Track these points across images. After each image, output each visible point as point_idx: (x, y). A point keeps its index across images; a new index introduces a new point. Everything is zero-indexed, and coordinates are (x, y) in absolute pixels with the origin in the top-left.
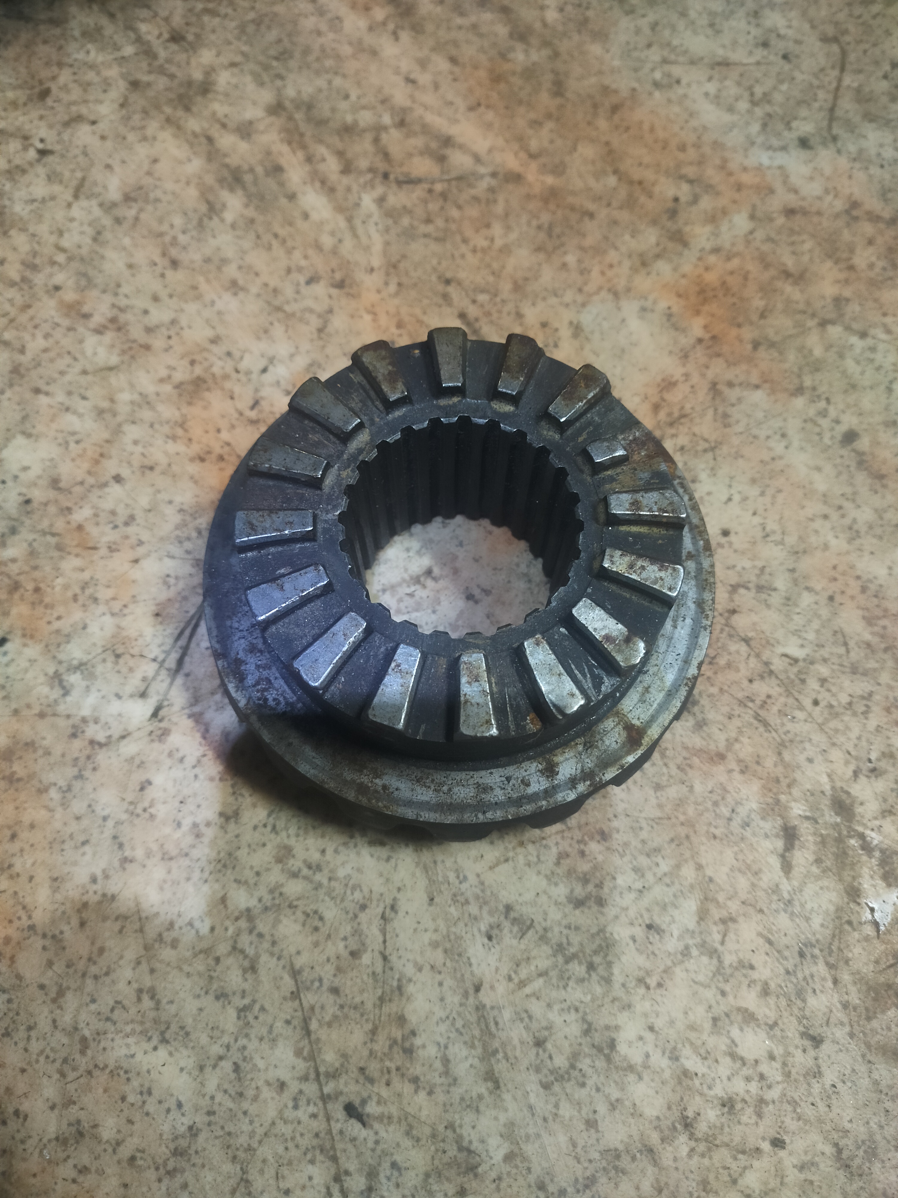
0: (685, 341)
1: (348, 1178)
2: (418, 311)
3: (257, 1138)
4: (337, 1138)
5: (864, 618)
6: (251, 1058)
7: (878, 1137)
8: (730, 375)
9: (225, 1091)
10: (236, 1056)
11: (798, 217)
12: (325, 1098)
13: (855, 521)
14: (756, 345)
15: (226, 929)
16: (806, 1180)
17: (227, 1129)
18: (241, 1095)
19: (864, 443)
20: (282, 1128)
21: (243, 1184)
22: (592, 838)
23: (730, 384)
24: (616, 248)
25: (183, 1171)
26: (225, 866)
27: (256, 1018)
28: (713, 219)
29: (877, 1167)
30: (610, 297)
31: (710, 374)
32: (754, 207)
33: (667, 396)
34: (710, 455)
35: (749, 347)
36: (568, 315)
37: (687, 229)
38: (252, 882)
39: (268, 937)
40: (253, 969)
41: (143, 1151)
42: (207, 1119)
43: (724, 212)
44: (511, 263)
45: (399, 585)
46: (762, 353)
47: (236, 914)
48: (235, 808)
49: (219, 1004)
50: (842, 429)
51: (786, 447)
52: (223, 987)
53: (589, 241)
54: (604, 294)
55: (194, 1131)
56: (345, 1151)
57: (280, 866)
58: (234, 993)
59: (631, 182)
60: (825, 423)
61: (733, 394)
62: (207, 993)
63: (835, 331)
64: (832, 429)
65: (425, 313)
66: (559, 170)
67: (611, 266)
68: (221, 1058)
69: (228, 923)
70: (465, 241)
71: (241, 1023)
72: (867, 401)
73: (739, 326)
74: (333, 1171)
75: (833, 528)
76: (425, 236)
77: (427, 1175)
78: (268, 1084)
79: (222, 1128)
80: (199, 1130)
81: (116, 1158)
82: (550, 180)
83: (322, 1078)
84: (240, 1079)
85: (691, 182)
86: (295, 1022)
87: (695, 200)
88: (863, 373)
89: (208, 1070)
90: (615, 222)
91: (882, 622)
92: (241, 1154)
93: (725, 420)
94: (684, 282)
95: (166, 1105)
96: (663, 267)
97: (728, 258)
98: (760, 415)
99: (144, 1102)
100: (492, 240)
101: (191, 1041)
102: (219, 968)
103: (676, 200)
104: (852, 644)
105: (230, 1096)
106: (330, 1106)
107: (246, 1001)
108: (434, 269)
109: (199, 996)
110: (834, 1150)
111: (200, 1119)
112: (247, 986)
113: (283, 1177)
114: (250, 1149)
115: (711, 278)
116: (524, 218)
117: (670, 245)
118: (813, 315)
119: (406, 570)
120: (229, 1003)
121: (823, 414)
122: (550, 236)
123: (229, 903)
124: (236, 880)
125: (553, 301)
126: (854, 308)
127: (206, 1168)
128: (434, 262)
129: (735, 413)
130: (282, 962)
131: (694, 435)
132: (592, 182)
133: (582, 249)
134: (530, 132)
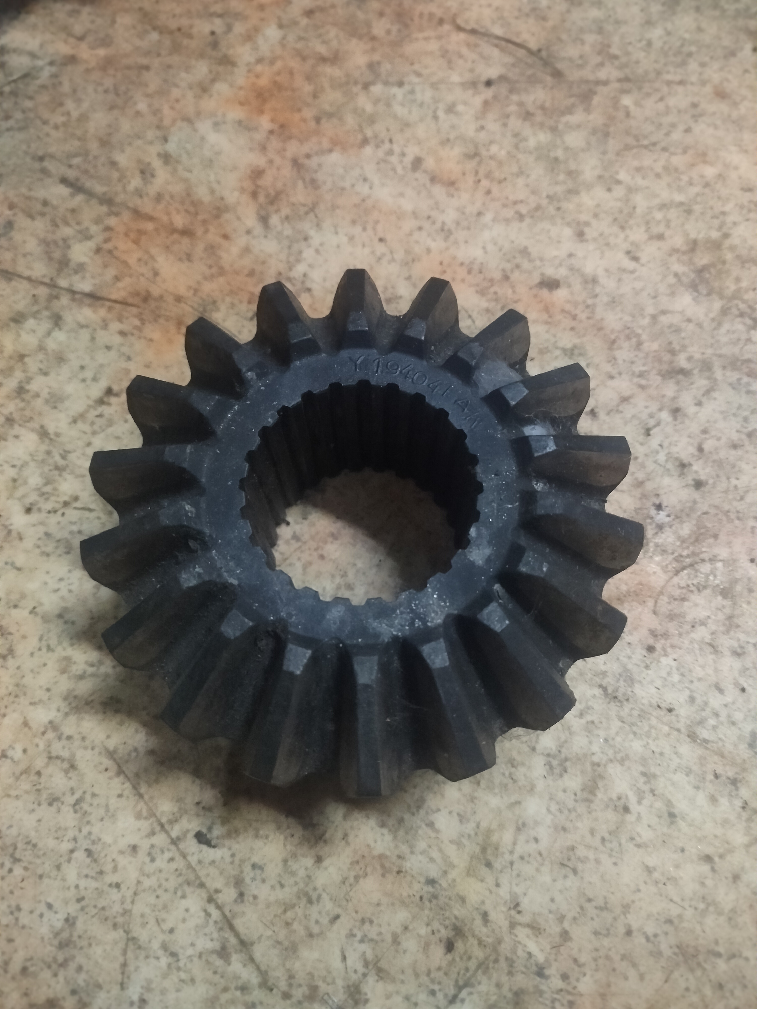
0: (259, 136)
1: (220, 895)
2: (24, 190)
3: (129, 900)
4: (197, 868)
5: (477, 292)
6: (100, 840)
7: (630, 666)
8: (306, 148)
9: (86, 876)
10: (84, 844)
11: (318, 15)
12: (175, 842)
13: (444, 223)
14: (318, 120)
15: (37, 746)
16: (588, 722)
17: (100, 906)
18: (101, 872)
19: (430, 163)
20: (147, 882)
21: (130, 943)
22: (325, 542)
23: (308, 156)
24: (177, 86)
25: (73, 957)
26: (16, 696)
27: (91, 805)
28: (249, 38)
29: (637, 689)
30: (185, 124)
31: (289, 154)
32: (279, 18)
33: (260, 183)
34: (312, 215)
35: (313, 124)
36: (154, 149)
37: (231, 52)
38: (45, 698)
39: (76, 736)
40: (73, 767)
41: (31, 959)
42: (78, 906)
43: (256, 30)
44: (91, 126)
45: (87, 411)
46: (324, 123)
47: (42, 729)
48: (7, 646)
49: (53, 809)
50: (408, 159)
51: (371, 188)
52: (51, 794)
53: (152, 88)
54: (179, 123)
55: (71, 921)
56: (208, 875)
57: (66, 675)
58: (64, 794)
59: (171, 32)
60: (394, 159)
61: (313, 163)
62: (39, 805)
63: (377, 89)
64: (401, 162)
65: (30, 190)
66: (106, 42)
67: (177, 101)
68: (72, 851)
69: (36, 740)
70: (45, 122)
71: (78, 815)
72: (421, 131)
73: (299, 110)
74: (205, 896)
75: (429, 235)
76: (8, 130)
77: (285, 861)
78: (122, 852)
79: (95, 906)
80: (75, 918)
81: (9, 976)
82: (102, 52)
83: (167, 827)
84: (95, 861)
85: (220, 16)
86: (126, 793)
87: (229, 28)
88: (410, 112)
89: (65, 866)
90: (169, 67)
91: (492, 290)
92: (120, 920)
93: (314, 184)
94: (242, 93)
95: (38, 912)
96: (221, 88)
97: (272, 62)
98: (340, 171)
99: (17, 919)
100: (68, 114)
101: (40, 850)
102: (43, 780)
103: (213, 33)
104: (474, 315)
105: (92, 877)
106: (182, 846)
107: (77, 795)
108: (26, 153)
109: (33, 810)
110: (600, 690)
111: (73, 909)
112: (72, 783)
113: (164, 920)
114: (126, 912)
115: (264, 82)
116: (90, 89)
117: (221, 69)
118: (356, 83)
119: (88, 397)
120: (63, 803)
121: (390, 152)
122: (117, 94)
123: (31, 724)
124: (31, 704)
125: (139, 142)
126: (386, 67)
127: (93, 945)
128: (24, 147)
129: (320, 176)
130: (97, 751)
131: (293, 204)
132: (138, 43)
133: (148, 96)
134: (72, 20)
